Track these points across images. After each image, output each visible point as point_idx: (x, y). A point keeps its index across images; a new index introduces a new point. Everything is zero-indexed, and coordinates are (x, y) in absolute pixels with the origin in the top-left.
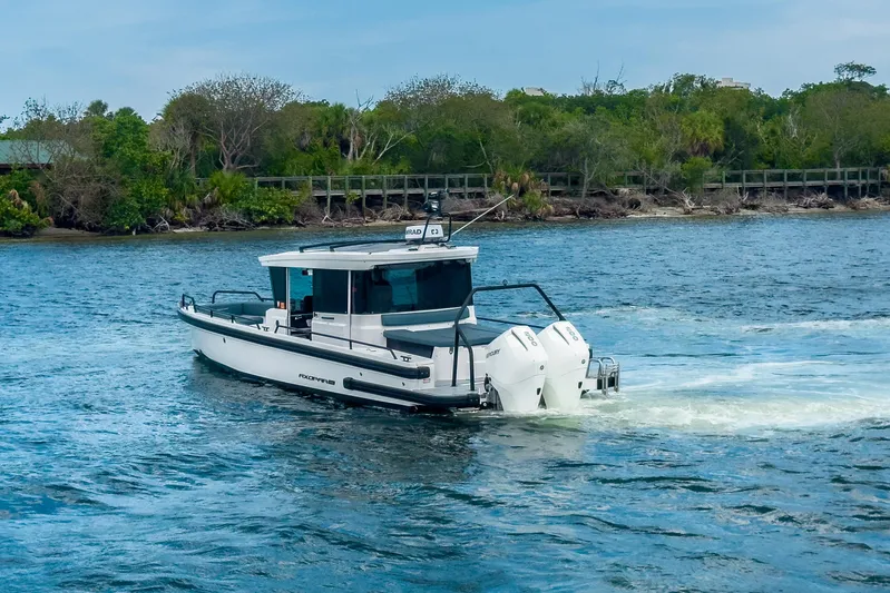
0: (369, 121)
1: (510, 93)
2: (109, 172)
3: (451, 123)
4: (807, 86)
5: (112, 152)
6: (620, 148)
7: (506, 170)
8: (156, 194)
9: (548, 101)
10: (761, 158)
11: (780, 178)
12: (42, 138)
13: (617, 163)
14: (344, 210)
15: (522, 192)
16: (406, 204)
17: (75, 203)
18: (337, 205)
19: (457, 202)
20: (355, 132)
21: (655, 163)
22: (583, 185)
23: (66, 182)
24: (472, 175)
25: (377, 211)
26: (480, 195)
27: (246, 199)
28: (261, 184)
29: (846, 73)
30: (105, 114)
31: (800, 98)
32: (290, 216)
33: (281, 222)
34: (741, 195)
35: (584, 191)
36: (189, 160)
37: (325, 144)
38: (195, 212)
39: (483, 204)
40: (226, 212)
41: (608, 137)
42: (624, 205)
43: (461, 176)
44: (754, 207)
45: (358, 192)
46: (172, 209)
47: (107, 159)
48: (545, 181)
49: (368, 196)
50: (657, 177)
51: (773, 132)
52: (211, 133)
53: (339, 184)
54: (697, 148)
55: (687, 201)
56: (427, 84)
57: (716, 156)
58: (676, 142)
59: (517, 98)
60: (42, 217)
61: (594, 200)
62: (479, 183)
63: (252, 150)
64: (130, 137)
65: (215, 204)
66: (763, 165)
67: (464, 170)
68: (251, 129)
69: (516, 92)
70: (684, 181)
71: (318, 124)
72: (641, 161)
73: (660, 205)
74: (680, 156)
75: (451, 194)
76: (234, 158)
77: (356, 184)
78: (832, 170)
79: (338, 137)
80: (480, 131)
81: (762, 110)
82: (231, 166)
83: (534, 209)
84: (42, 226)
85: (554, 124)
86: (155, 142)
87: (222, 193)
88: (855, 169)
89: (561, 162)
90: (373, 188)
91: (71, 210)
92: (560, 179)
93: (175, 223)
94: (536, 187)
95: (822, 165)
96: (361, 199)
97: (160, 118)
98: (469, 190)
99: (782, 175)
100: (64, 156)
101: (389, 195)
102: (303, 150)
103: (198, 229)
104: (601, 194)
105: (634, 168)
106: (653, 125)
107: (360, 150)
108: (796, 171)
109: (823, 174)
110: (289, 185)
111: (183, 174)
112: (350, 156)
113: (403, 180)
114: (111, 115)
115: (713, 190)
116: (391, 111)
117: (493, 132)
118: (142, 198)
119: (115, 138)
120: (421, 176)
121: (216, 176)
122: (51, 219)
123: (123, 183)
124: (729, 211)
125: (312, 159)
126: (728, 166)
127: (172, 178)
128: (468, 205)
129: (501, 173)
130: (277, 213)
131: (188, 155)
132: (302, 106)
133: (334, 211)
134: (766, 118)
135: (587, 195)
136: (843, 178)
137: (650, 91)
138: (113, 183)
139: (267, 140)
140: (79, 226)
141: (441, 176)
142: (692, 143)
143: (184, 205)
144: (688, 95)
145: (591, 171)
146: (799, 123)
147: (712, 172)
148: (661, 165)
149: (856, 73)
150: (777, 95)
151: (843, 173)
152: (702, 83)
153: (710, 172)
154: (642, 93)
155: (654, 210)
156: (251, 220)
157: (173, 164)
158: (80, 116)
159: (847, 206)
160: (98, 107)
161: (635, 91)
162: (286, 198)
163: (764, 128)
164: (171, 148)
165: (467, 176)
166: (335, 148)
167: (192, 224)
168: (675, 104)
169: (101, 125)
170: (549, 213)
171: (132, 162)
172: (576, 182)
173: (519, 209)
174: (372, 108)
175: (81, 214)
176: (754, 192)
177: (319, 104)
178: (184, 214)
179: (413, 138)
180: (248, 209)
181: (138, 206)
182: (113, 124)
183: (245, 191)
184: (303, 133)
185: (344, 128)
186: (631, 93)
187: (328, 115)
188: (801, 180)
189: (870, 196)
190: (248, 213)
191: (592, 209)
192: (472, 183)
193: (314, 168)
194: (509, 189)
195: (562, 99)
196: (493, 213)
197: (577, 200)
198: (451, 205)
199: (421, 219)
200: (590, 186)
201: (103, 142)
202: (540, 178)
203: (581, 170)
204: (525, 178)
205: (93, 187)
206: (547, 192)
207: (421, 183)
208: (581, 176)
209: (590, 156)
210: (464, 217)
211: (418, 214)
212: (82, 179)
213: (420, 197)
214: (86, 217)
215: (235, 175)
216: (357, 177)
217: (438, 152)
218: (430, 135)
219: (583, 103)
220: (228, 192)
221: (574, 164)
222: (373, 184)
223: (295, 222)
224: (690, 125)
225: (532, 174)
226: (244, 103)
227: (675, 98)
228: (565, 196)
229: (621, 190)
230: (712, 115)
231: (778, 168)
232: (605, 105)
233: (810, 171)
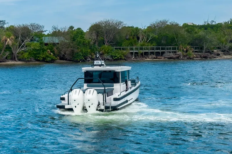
0: (145, 32)
1: (184, 24)
2: (74, 45)
3: (167, 32)
5: (75, 40)
6: (214, 39)
7: (183, 45)
8: (87, 51)
9: (194, 26)
12: (57, 36)
13: (213, 43)
14: (138, 56)
15: (187, 51)
16: (155, 54)
17: (65, 53)
18: (136, 55)
19: (169, 54)
20: (141, 35)
21: (224, 43)
22: (204, 49)
23: (63, 48)
24: (173, 47)
25: (147, 56)
26: (175, 52)
27: (111, 53)
28: (116, 49)
30: (73, 29)
32: (123, 58)
33: (121, 59)
35: (204, 51)
37: (133, 38)
39: (176, 55)
40: (106, 56)
41: (211, 36)
42: (215, 55)
43: (169, 47)
45: (142, 51)
46: (91, 55)
47: (74, 42)
48: (193, 48)
49: (145, 52)
50: (225, 47)
52: (102, 35)
53: (137, 49)
56: (161, 22)
58: (230, 38)
59: (185, 26)
60: (56, 57)
61: (207, 53)
62: (175, 49)
63: (113, 39)
64: (80, 36)
65: (103, 54)
67: (171, 45)
68: (113, 34)
69: (185, 24)
71: (131, 33)
72: (220, 43)
73: (225, 55)
75: (167, 52)
76: (108, 41)
77: (141, 49)
79: (136, 36)
80: (175, 34)
82: (107, 44)
83: (190, 56)
84: (56, 60)
85: (196, 33)
86: (86, 37)
89: (197, 43)
90: (146, 50)
91: (64, 55)
92: (197, 48)
93: (92, 59)
94: (191, 50)
96: (143, 53)
97: (88, 31)
98: (172, 51)
100: (62, 41)
101: (150, 52)
102: (127, 39)
104: (209, 52)
105: (218, 45)
106: (224, 34)
107: (143, 40)
110: (123, 49)
111: (94, 46)
112: (140, 41)
113: (154, 48)
114: (75, 30)
116: (151, 29)
117: (179, 35)
118: (83, 52)
119: (76, 36)
120: (159, 47)
121: (103, 47)
122: (59, 58)
123: (78, 48)
125: (129, 42)
127: (91, 47)
129: (181, 46)
130: (120, 57)
131: (96, 41)
132: (127, 27)
133: (135, 56)
137: (223, 23)
138: (75, 48)
139: (118, 37)
140: (66, 60)
141: (164, 47)
148: (226, 44)
154: (221, 24)
155: (224, 56)
156: (113, 58)
157: (92, 43)
158: (67, 30)
160: (72, 28)
161: (219, 23)
162: (122, 53)
164: (91, 39)
166: (136, 39)
168: (230, 27)
169: (72, 32)
170: (194, 57)
171: (80, 42)
172: (202, 48)
173: (186, 56)
174: (146, 28)
175: (67, 56)
177: (131, 27)
178: (94, 57)
179: (157, 36)
180: (112, 55)
181: (82, 54)
182: (75, 32)
183: (111, 50)
184: (127, 35)
185: (138, 34)
187: (134, 30)
190: (112, 56)
191: (206, 56)
192: (173, 49)
193: (130, 45)
194: (183, 50)
195: (198, 26)
196: (179, 57)
197: (202, 53)
198: (167, 55)
199: (159, 58)
200: (206, 50)
201: (73, 37)
202: (192, 47)
203: (203, 45)
204: (187, 47)
205: (70, 49)
206: (194, 51)
207: (159, 49)
208: (203, 47)
209: (206, 41)
210: (171, 58)
211: (158, 57)
212: (67, 47)
213: (159, 53)
214: (68, 57)
215: (108, 46)
216: (141, 47)
217: (164, 40)
218: (162, 36)
219: (204, 27)
220: (107, 51)
221: (201, 44)
222: (146, 49)
223: (125, 59)
225: (190, 46)
226: (111, 27)
227: (231, 25)
228: (199, 52)
229: (214, 51)
232: (210, 27)
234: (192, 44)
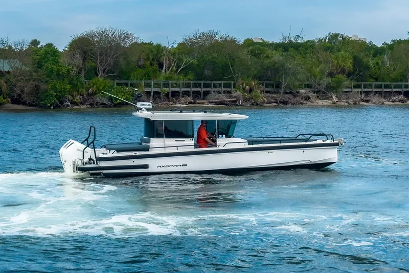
0: (173, 53)
1: (246, 41)
2: (40, 76)
3: (215, 55)
4: (393, 41)
5: (42, 66)
6: (301, 70)
7: (243, 79)
8: (64, 88)
9: (264, 44)
11: (380, 87)
12: (6, 58)
13: (299, 77)
14: (160, 98)
15: (251, 91)
16: (191, 96)
17: (22, 91)
18: (156, 96)
19: (217, 95)
20: (166, 59)
21: (318, 77)
22: (281, 88)
23: (18, 81)
24: (225, 82)
25: (176, 99)
26: (229, 92)
27: (110, 91)
28: (118, 84)
30: (39, 46)
31: (390, 47)
34: (361, 95)
35: (282, 91)
36: (81, 71)
37: (151, 64)
38: (84, 98)
39: (230, 97)
40: (98, 98)
41: (293, 63)
42: (302, 99)
43: (219, 82)
44: (367, 101)
45: (167, 89)
46: (72, 96)
47: (39, 70)
48: (263, 85)
49: (172, 91)
50: (320, 85)
51: (377, 64)
52: (93, 58)
53: (157, 85)
54: (339, 70)
55: (334, 97)
56: (204, 35)
57: (349, 75)
58: (329, 67)
59: (249, 43)
60: (5, 99)
61: (287, 96)
62: (229, 86)
63: (113, 66)
64: (51, 58)
65: (94, 94)
66: (372, 80)
67: (221, 79)
68: (113, 56)
69: (249, 40)
70: (333, 87)
71: (148, 54)
72: (311, 76)
73: (320, 99)
74: (331, 75)
75: (214, 91)
76: (104, 71)
77: (166, 85)
78: (406, 83)
79: (157, 61)
80: (230, 59)
81: (372, 52)
82: (103, 74)
83: (256, 100)
84: (4, 103)
85: (268, 57)
86: (64, 61)
87: (98, 88)
89: (270, 76)
90: (175, 87)
91: (20, 95)
92: (270, 84)
93: (74, 103)
94: (258, 88)
95: (401, 81)
96: (169, 93)
97: (67, 49)
98: (223, 89)
99: (382, 85)
100: (17, 68)
101: (183, 91)
102: (140, 67)
103: (85, 106)
104: (290, 93)
105: (308, 80)
106: (318, 59)
107: (169, 68)
108: (388, 83)
109: (402, 85)
110: (132, 85)
111: (78, 78)
112: (163, 71)
113: (190, 83)
114: (41, 47)
115: (347, 92)
116: (185, 48)
117: (237, 60)
118: (56, 90)
119: (44, 59)
120: (200, 82)
121: (95, 80)
122: (9, 100)
123: (47, 82)
124: (355, 103)
125: (144, 72)
126: (354, 80)
127: (72, 80)
128: (223, 97)
129: (240, 81)
131: (81, 69)
132: (140, 44)
133: (155, 98)
134: (374, 56)
135: (284, 93)
137: (316, 41)
138: (42, 82)
139: (122, 62)
140: (24, 103)
141: (209, 82)
142: (337, 68)
143: (78, 94)
144: (335, 43)
145: (286, 81)
146: (390, 59)
147: (347, 83)
148: (321, 79)
150: (379, 45)
152: (342, 38)
153: (345, 83)
154: (313, 42)
155: (317, 101)
156: (112, 103)
157: (73, 73)
158: (25, 47)
160: (35, 43)
161: (309, 41)
162: (130, 92)
163: (373, 61)
164: (72, 65)
165: (223, 82)
166: (156, 66)
167: (82, 104)
168: (328, 48)
169: (36, 52)
170: (264, 102)
171: (52, 71)
172: (278, 86)
173: (249, 100)
174: (175, 46)
175: (25, 97)
176: (367, 93)
177: (148, 44)
178: (78, 99)
179: (195, 62)
180: (111, 97)
181: (54, 94)
182: (42, 52)
183: (110, 87)
184: (140, 59)
185: (161, 57)
186: (307, 42)
187: (153, 50)
188: (391, 88)
190: (110, 99)
191: (286, 100)
192: (226, 86)
193: (145, 77)
194: (244, 89)
195: (272, 44)
196: (235, 101)
197: (279, 96)
198: (213, 96)
199: (199, 104)
200: (285, 89)
201: (37, 61)
202: (260, 84)
203: (281, 81)
204: (252, 84)
205: (32, 83)
206: (263, 91)
207: (199, 85)
208: (281, 83)
209: (286, 73)
210: (221, 103)
211: (197, 101)
212: (26, 80)
213: (198, 92)
214: (27, 99)
215: (104, 79)
216: (167, 82)
217: (208, 70)
218: (204, 61)
219: (283, 46)
220: (101, 88)
221: (277, 77)
222: (175, 85)
224: (336, 59)
225: (256, 82)
226: (110, 43)
227: (329, 45)
228: (272, 93)
229: (301, 91)
230: (347, 54)
231: (379, 81)
232: (294, 48)
233: (395, 83)
234: (260, 78)
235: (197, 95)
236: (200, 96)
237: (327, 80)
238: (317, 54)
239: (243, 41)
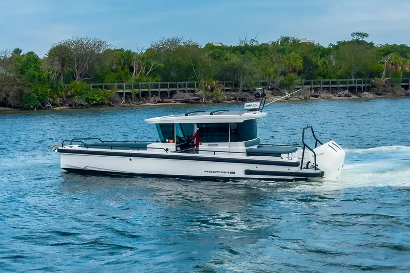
0: (142, 58)
1: (207, 45)
2: (23, 81)
3: (180, 58)
4: (339, 42)
5: (24, 72)
6: (257, 70)
7: (205, 80)
8: (46, 92)
9: (223, 48)
10: (319, 74)
11: (328, 83)
13: (255, 76)
14: (131, 98)
15: (212, 90)
16: (159, 95)
17: (7, 95)
18: (128, 96)
19: (182, 94)
20: (136, 63)
21: (272, 76)
22: (240, 87)
23: (3, 86)
24: (189, 82)
25: (146, 99)
26: (193, 91)
27: (87, 93)
28: (94, 87)
29: (356, 37)
30: (21, 55)
31: (336, 48)
32: (107, 102)
33: (103, 104)
34: (311, 91)
35: (240, 89)
36: (60, 76)
37: (123, 68)
38: (63, 100)
39: (194, 95)
40: (77, 100)
41: (251, 65)
43: (183, 83)
44: (316, 96)
45: (137, 90)
46: (53, 98)
47: (22, 75)
48: (223, 84)
49: (142, 92)
50: (274, 83)
51: (325, 63)
52: (71, 64)
53: (129, 87)
54: (291, 69)
55: (287, 94)
56: (169, 41)
57: (300, 73)
58: (282, 67)
59: (210, 47)
61: (245, 93)
62: (193, 86)
63: (89, 71)
64: (33, 65)
65: (72, 96)
66: (320, 77)
67: (186, 80)
68: (89, 61)
69: (209, 44)
70: (286, 85)
71: (119, 60)
72: (266, 75)
73: (274, 95)
74: (284, 73)
75: (180, 91)
76: (81, 75)
77: (137, 87)
78: (350, 80)
79: (128, 65)
80: (193, 62)
81: (320, 53)
82: (80, 78)
83: (217, 97)
85: (226, 59)
86: (44, 67)
88: (360, 79)
89: (230, 76)
90: (143, 88)
91: (5, 99)
92: (229, 84)
93: (54, 105)
94: (219, 87)
95: (346, 78)
96: (139, 93)
97: (47, 56)
98: (188, 89)
99: (329, 82)
100: (2, 74)
101: (152, 92)
102: (113, 71)
103: (65, 107)
104: (248, 90)
105: (263, 79)
106: (271, 59)
107: (138, 71)
108: (335, 80)
109: (347, 81)
110: (106, 87)
111: (58, 82)
112: (134, 74)
113: (158, 85)
114: (24, 55)
115: (298, 88)
116: (153, 53)
117: (199, 63)
118: (38, 93)
119: (26, 66)
120: (166, 83)
121: (73, 83)
123: (30, 86)
124: (306, 99)
125: (117, 75)
126: (305, 78)
127: (52, 84)
129: (203, 81)
130: (101, 100)
131: (60, 74)
132: (112, 51)
133: (127, 99)
134: (321, 56)
135: (242, 91)
136: (355, 83)
137: (270, 44)
138: (25, 86)
139: (96, 66)
140: (10, 106)
141: (175, 83)
142: (289, 67)
143: (58, 96)
144: (287, 46)
145: (243, 80)
146: (336, 59)
147: (298, 80)
148: (275, 78)
149: (360, 37)
151: (355, 81)
152: (293, 40)
153: (297, 81)
154: (266, 44)
155: (272, 98)
156: (89, 103)
157: (53, 77)
158: (9, 56)
159: (357, 96)
160: (17, 51)
161: (263, 44)
162: (105, 93)
163: (321, 61)
164: (51, 70)
165: (187, 82)
166: (127, 70)
167: (62, 105)
168: (281, 50)
169: (18, 60)
170: (224, 99)
171: (34, 77)
172: (237, 85)
173: (211, 97)
174: (144, 52)
175: (10, 101)
176: (316, 89)
177: (120, 50)
178: (58, 101)
179: (162, 65)
180: (87, 98)
181: (37, 97)
182: (24, 59)
183: (86, 90)
184: (112, 64)
185: (131, 61)
186: (261, 45)
187: (124, 55)
188: (337, 84)
189: (367, 92)
190: (87, 100)
191: (244, 97)
192: (190, 86)
193: (118, 79)
194: (206, 88)
195: (230, 48)
196: (199, 99)
197: (237, 93)
198: (179, 95)
199: (166, 102)
200: (243, 87)
201: (20, 67)
202: (220, 83)
203: (239, 80)
204: (213, 83)
205: (16, 88)
206: (223, 90)
207: (166, 86)
208: (239, 82)
209: (243, 73)
210: (186, 101)
211: (165, 100)
212: (10, 85)
213: (166, 92)
214: (12, 102)
215: (81, 83)
216: (137, 83)
217: (174, 72)
218: (170, 64)
219: (240, 49)
220: (79, 90)
221: (235, 77)
222: (144, 86)
223: (109, 104)
224: (288, 59)
225: (217, 81)
226: (85, 50)
227: (281, 47)
228: (232, 91)
229: (257, 89)
230: (298, 55)
231: (327, 79)
232: (250, 50)
233: (341, 80)
234: (220, 78)
235: (164, 95)
236: (167, 95)
237: (280, 79)
238: (271, 56)
239: (204, 46)
